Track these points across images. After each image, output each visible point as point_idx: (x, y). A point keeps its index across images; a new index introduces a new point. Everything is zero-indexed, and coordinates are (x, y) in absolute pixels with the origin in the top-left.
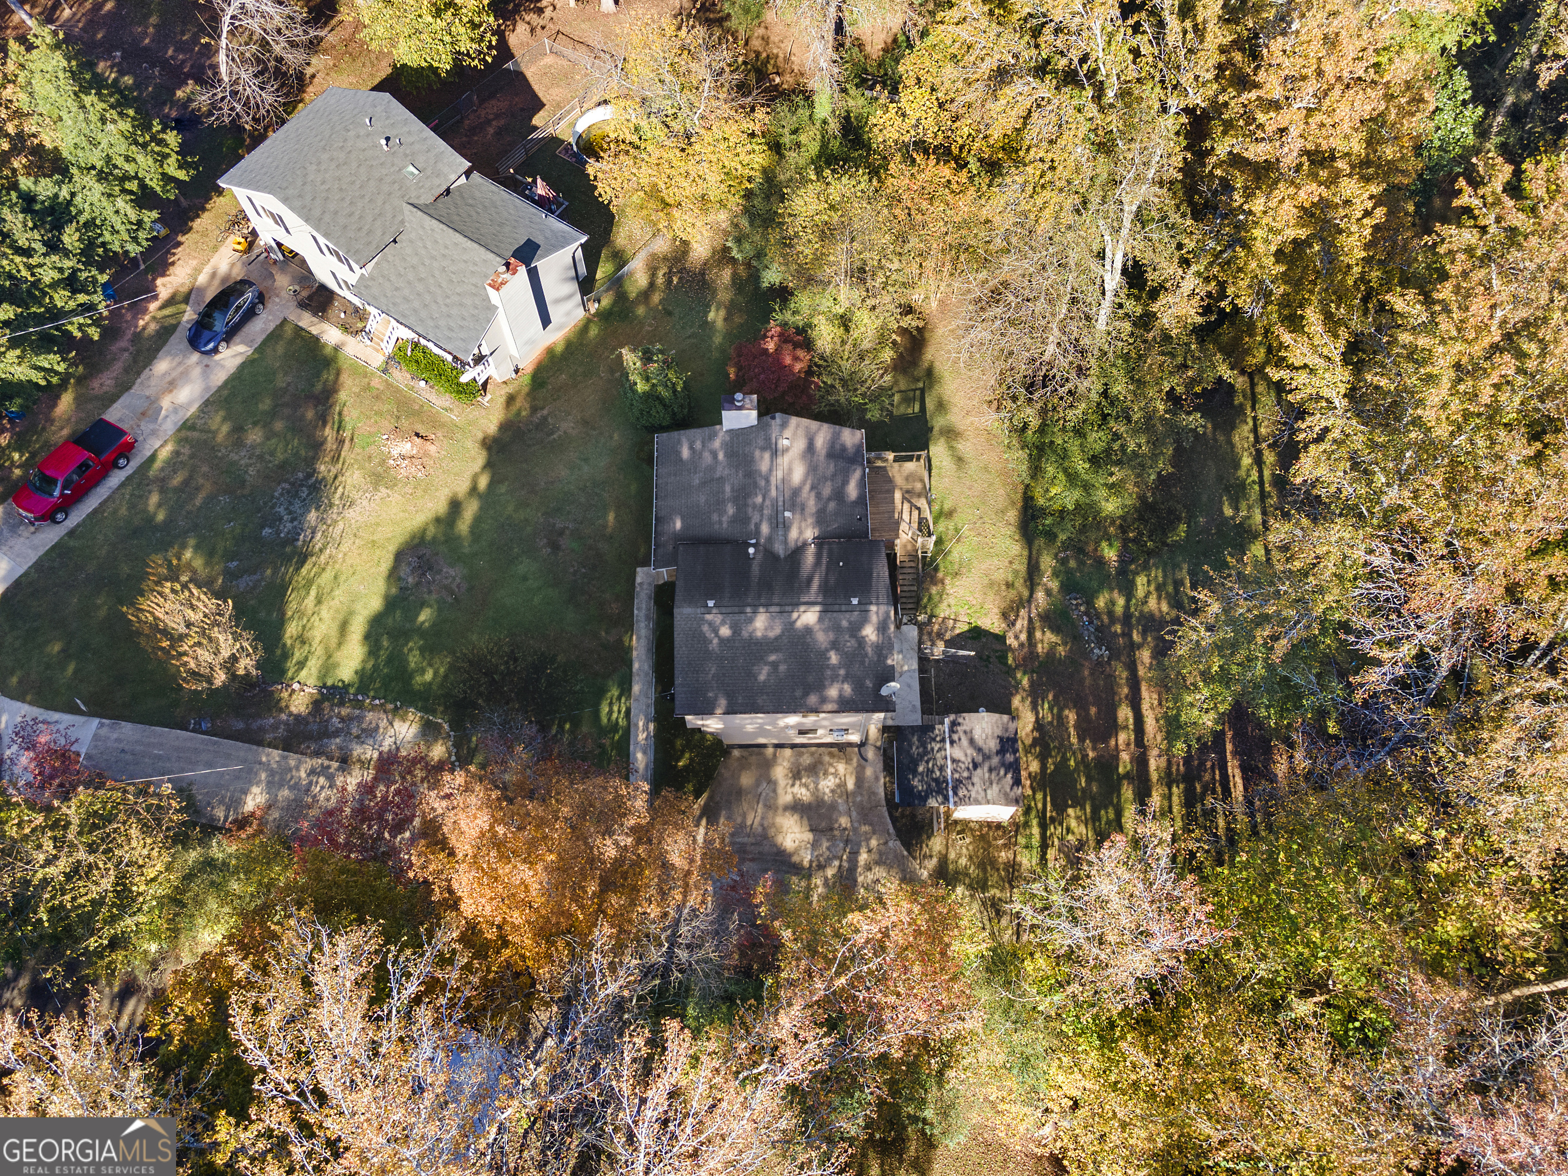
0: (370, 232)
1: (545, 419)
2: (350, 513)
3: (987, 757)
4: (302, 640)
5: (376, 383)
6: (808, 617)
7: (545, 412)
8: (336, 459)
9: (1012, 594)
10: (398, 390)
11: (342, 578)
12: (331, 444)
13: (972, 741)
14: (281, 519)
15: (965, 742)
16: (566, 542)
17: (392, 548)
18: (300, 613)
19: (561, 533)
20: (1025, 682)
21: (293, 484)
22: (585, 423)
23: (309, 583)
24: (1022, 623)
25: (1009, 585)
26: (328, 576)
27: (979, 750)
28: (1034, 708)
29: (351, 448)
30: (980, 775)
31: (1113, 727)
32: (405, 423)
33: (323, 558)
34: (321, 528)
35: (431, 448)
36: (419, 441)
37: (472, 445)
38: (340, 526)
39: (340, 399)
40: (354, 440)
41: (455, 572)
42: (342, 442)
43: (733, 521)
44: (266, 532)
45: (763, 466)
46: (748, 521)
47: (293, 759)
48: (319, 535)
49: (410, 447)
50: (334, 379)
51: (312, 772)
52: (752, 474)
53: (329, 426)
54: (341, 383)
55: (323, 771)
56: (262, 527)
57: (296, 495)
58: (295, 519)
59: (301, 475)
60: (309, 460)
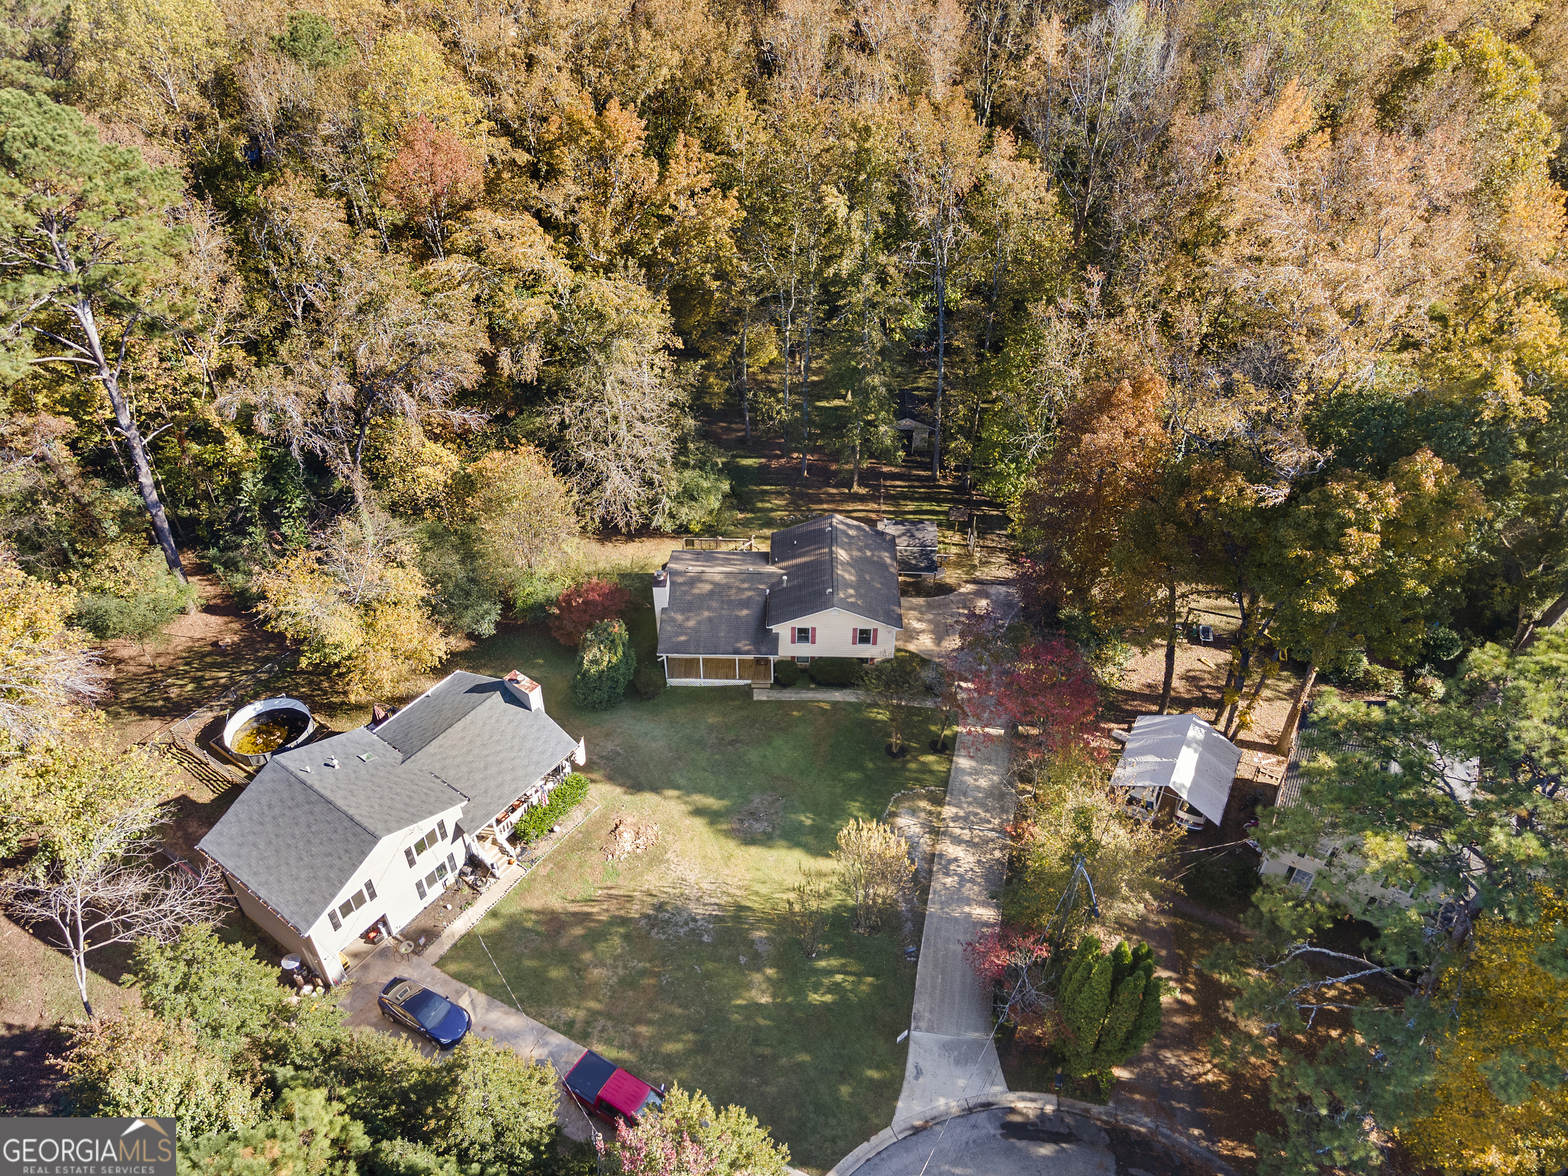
2: (692, 878)
4: (827, 896)
5: (543, 872)
6: (842, 554)
7: (595, 758)
8: (630, 898)
10: (558, 852)
11: (763, 877)
12: (613, 906)
14: (693, 930)
16: (730, 736)
17: (731, 845)
18: (798, 902)
19: (721, 740)
21: (653, 926)
23: (768, 899)
27: (903, 534)
29: (618, 887)
32: (596, 844)
33: (738, 893)
34: (707, 899)
35: (629, 820)
36: (621, 828)
37: (627, 798)
38: (705, 886)
39: (555, 903)
40: (609, 884)
41: (756, 801)
42: (610, 896)
43: (747, 607)
44: (706, 938)
45: (707, 587)
46: (750, 598)
47: (935, 885)
48: (713, 900)
49: (627, 836)
50: (530, 911)
51: (947, 874)
52: (711, 593)
53: (587, 909)
54: (536, 904)
55: (946, 868)
56: (701, 943)
57: (667, 922)
58: (695, 920)
59: (643, 922)
60: (626, 921)
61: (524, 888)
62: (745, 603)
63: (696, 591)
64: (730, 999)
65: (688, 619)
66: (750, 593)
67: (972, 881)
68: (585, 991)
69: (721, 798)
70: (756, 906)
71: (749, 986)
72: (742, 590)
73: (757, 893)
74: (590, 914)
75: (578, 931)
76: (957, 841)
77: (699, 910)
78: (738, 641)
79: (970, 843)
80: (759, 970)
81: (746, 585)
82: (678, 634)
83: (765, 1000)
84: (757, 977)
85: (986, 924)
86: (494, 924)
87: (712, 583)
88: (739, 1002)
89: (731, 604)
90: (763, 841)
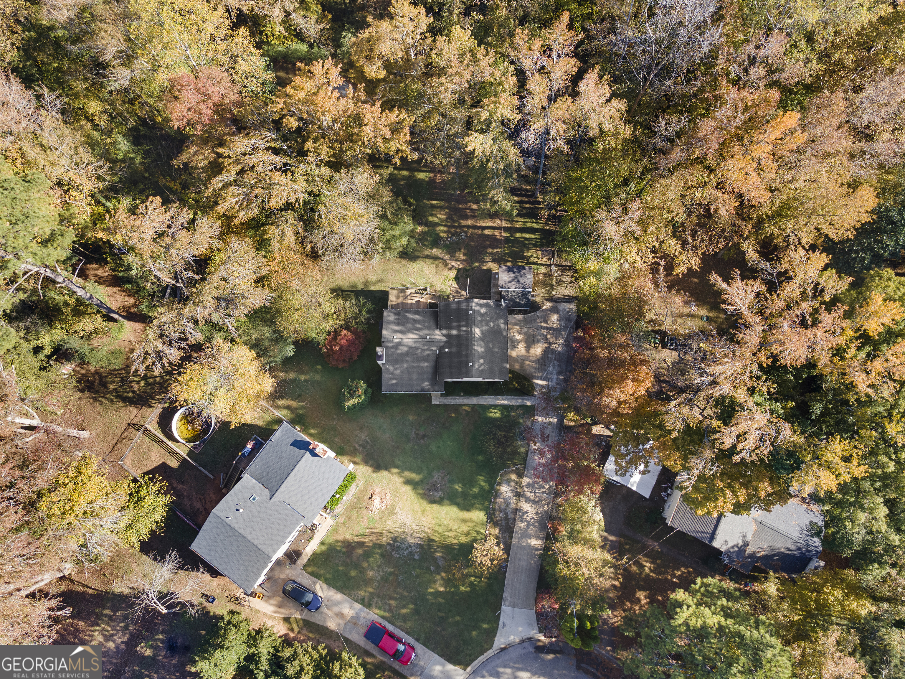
0: (286, 515)
1: (360, 445)
2: (408, 523)
3: (516, 277)
4: (468, 534)
5: (341, 521)
6: (477, 332)
7: (357, 446)
8: (381, 534)
9: (441, 265)
10: (346, 510)
11: (440, 523)
12: (373, 538)
13: (510, 282)
14: (410, 552)
15: (510, 285)
16: (422, 432)
17: (424, 503)
18: (455, 537)
19: (417, 434)
20: (477, 264)
21: (393, 550)
22: (361, 428)
23: (441, 535)
24: (453, 263)
25: (437, 266)
26: (438, 529)
27: (513, 280)
28: (487, 262)
29: (375, 528)
30: (522, 281)
31: (493, 237)
32: (363, 505)
33: (429, 531)
34: (415, 535)
35: (377, 491)
36: (374, 497)
37: (375, 475)
38: (414, 527)
39: (348, 536)
40: (371, 526)
41: (436, 476)
42: (372, 533)
43: (427, 361)
44: (416, 557)
45: (405, 349)
46: (428, 355)
47: (516, 528)
48: (418, 535)
49: (377, 500)
50: (338, 541)
51: (522, 521)
52: (407, 353)
53: (363, 540)
54: (340, 538)
55: (522, 517)
56: (414, 559)
57: (399, 548)
58: (411, 547)
59: (388, 547)
60: (380, 546)
61: (334, 530)
62: (426, 359)
63: (399, 351)
64: (427, 589)
65: (396, 369)
66: (428, 352)
67: (533, 525)
68: (367, 582)
69: (418, 473)
70: (437, 539)
71: (435, 582)
72: (423, 350)
73: (436, 531)
74: (364, 543)
75: (360, 551)
76: (528, 500)
77: (411, 540)
78: (423, 382)
79: (534, 502)
80: (439, 574)
81: (426, 348)
82: (391, 379)
83: (442, 589)
84: (438, 577)
85: (537, 549)
86: (323, 548)
87: (407, 346)
88: (431, 590)
89: (418, 359)
90: (439, 501)
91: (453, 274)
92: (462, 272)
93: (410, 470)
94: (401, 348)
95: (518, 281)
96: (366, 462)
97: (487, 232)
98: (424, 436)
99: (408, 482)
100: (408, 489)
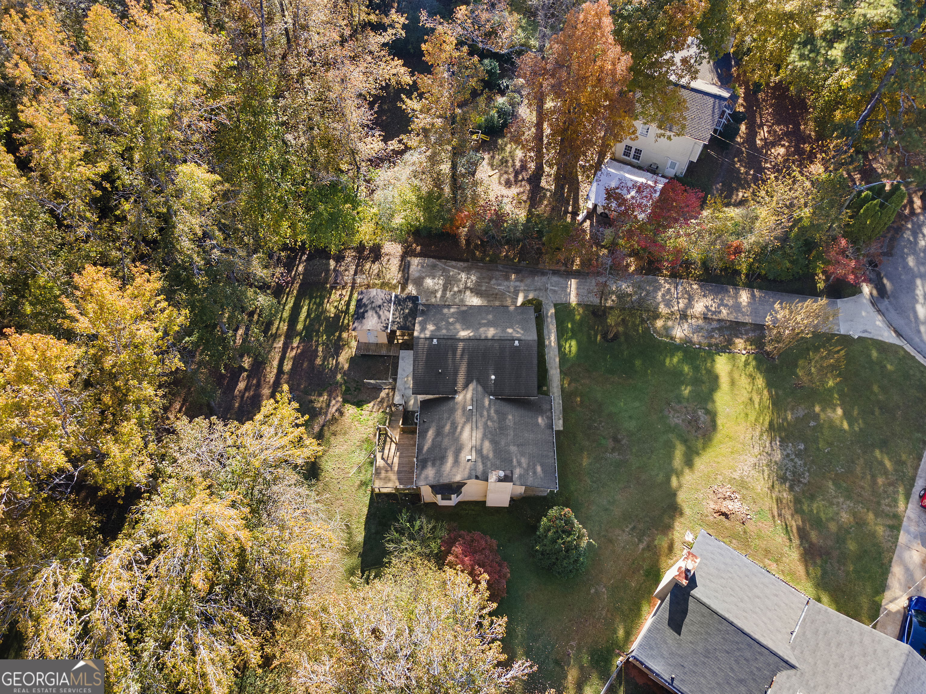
1: (640, 541)
2: (753, 460)
3: (373, 309)
4: (752, 378)
6: (465, 334)
7: (641, 546)
8: (779, 501)
9: (333, 428)
11: (743, 415)
12: (787, 514)
14: (796, 455)
15: (383, 318)
16: (610, 444)
17: (718, 437)
18: (760, 393)
19: (613, 450)
20: (339, 377)
21: (799, 482)
22: (610, 541)
23: (761, 412)
24: (333, 410)
25: (334, 434)
26: (752, 417)
27: (376, 312)
28: (337, 363)
29: (771, 510)
30: (380, 302)
32: (740, 528)
33: (758, 430)
34: (768, 449)
35: (712, 506)
36: (724, 510)
37: (687, 511)
38: (756, 451)
39: (795, 554)
40: (770, 516)
41: (675, 420)
42: (780, 515)
43: (506, 415)
44: (802, 447)
45: (487, 445)
46: (497, 412)
47: (732, 318)
48: (768, 445)
49: (729, 506)
50: (808, 573)
51: (720, 312)
52: (494, 443)
53: (795, 531)
54: (801, 569)
55: (714, 313)
56: (805, 449)
57: (794, 473)
58: (788, 455)
59: (797, 489)
60: (797, 501)
61: (791, 578)
62: (502, 417)
63: (491, 455)
64: (845, 431)
65: (519, 464)
66: (492, 411)
67: (722, 300)
68: (860, 523)
69: (673, 447)
70: (768, 419)
71: (831, 421)
72: (489, 417)
73: (756, 420)
74: (798, 528)
75: (813, 535)
76: (689, 305)
77: (778, 456)
78: (537, 425)
79: (690, 299)
80: (818, 415)
81: (485, 413)
82: (535, 473)
83: (839, 411)
84: (822, 416)
85: (753, 296)
86: (825, 598)
87: (482, 440)
88: (846, 426)
89: (502, 429)
90: (712, 415)
91: (350, 410)
92: (348, 397)
93: (670, 457)
94: (485, 452)
95: (380, 307)
96: (668, 528)
97: (287, 366)
98: (616, 440)
99: (689, 463)
100: (700, 463)
